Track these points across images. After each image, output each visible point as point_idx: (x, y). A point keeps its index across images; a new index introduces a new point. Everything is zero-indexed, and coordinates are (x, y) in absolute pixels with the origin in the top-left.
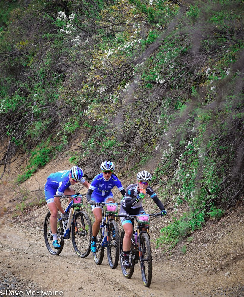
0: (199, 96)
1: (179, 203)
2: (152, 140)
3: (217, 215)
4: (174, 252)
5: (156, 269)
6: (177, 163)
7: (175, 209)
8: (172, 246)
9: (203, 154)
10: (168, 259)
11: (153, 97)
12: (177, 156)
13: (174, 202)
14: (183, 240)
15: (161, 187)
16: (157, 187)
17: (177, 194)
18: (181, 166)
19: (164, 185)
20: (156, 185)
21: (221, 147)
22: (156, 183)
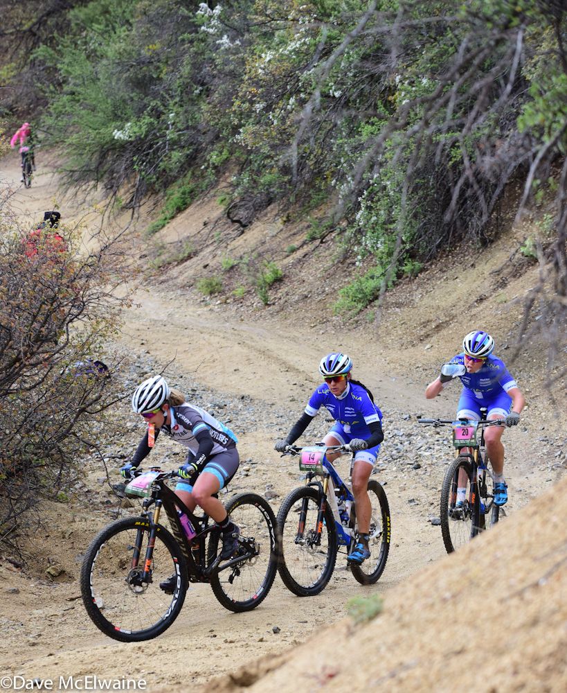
0: (387, 112)
1: (363, 256)
2: (325, 173)
3: (413, 270)
4: (358, 321)
5: (335, 343)
6: (360, 203)
7: (357, 263)
8: (355, 312)
9: (394, 190)
10: (349, 330)
11: (326, 116)
12: (360, 194)
13: (357, 254)
14: (370, 303)
15: (338, 234)
16: (333, 235)
17: (360, 244)
18: (365, 206)
19: (343, 231)
20: (332, 232)
21: (417, 180)
22: (332, 230)
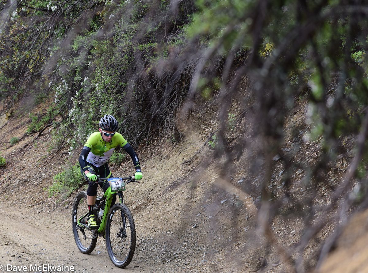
0: (95, 25)
1: (75, 147)
2: (43, 76)
3: (117, 160)
4: (70, 202)
5: (49, 221)
6: (72, 101)
7: (70, 153)
8: (67, 195)
9: (101, 92)
10: (62, 210)
11: (44, 27)
12: (73, 94)
13: (69, 145)
14: (80, 187)
15: (54, 128)
16: (50, 129)
17: (72, 136)
18: (76, 104)
19: (58, 126)
20: (49, 126)
21: (121, 83)
22: (49, 125)
